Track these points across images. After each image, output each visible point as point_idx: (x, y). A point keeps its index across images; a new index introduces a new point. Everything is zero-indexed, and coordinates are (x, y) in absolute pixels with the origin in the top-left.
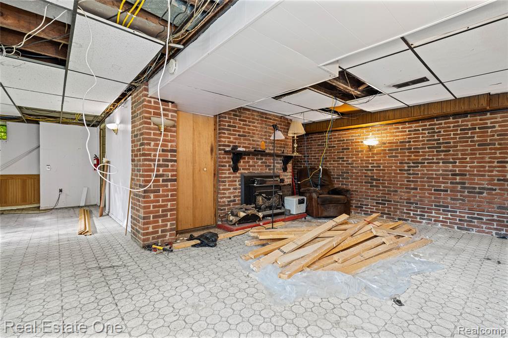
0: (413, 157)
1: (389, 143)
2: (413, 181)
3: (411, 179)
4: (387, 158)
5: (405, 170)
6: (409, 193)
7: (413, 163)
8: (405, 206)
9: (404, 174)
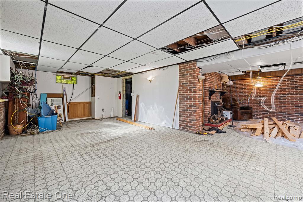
0: (282, 92)
1: (269, 86)
2: (283, 103)
3: (282, 102)
4: (268, 92)
5: (279, 98)
6: (281, 108)
7: (283, 95)
8: (279, 114)
9: (278, 100)
